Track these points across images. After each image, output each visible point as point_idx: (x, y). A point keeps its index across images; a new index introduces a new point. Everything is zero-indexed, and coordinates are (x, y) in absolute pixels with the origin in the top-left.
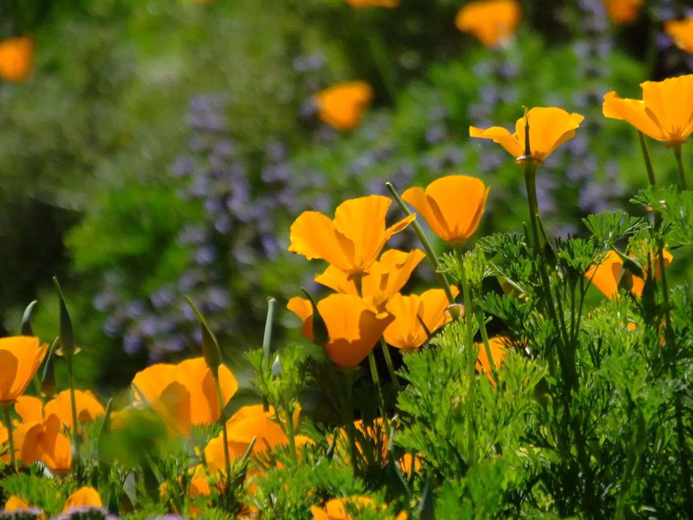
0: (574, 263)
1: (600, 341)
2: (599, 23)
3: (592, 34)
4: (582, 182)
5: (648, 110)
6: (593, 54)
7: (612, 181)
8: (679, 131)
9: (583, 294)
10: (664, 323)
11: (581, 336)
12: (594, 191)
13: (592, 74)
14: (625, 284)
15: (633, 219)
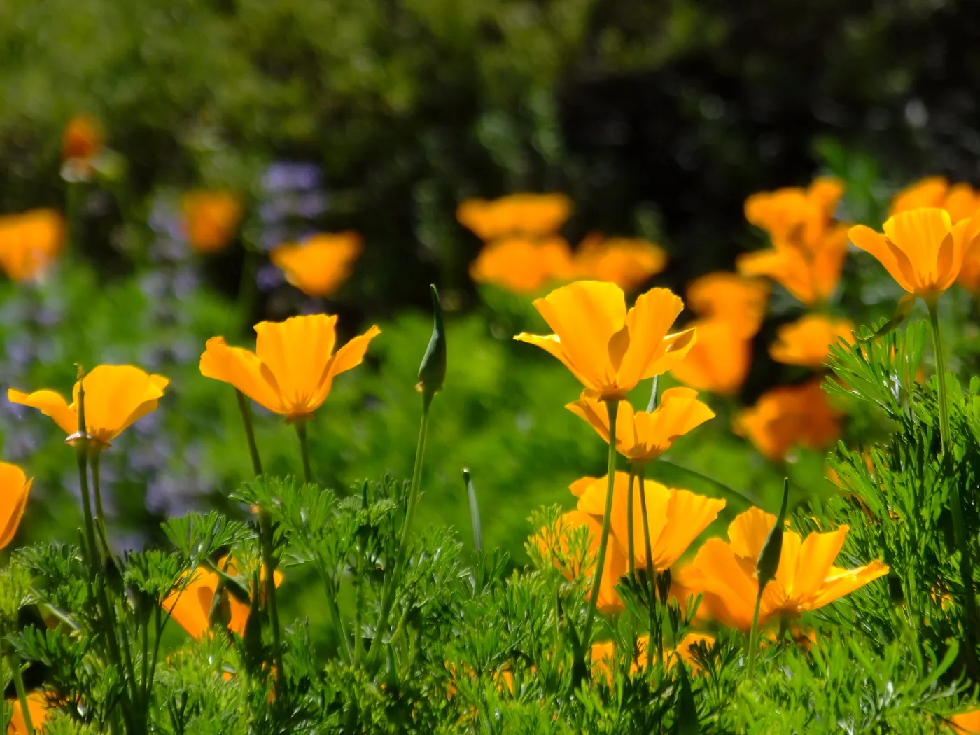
0: (147, 586)
1: (185, 697)
2: (175, 250)
3: (167, 264)
4: (151, 473)
5: (264, 368)
6: (168, 293)
7: (193, 473)
8: (305, 400)
9: (160, 629)
10: (274, 671)
11: (157, 690)
12: (167, 486)
13: (167, 321)
14: (220, 615)
15: (233, 524)
